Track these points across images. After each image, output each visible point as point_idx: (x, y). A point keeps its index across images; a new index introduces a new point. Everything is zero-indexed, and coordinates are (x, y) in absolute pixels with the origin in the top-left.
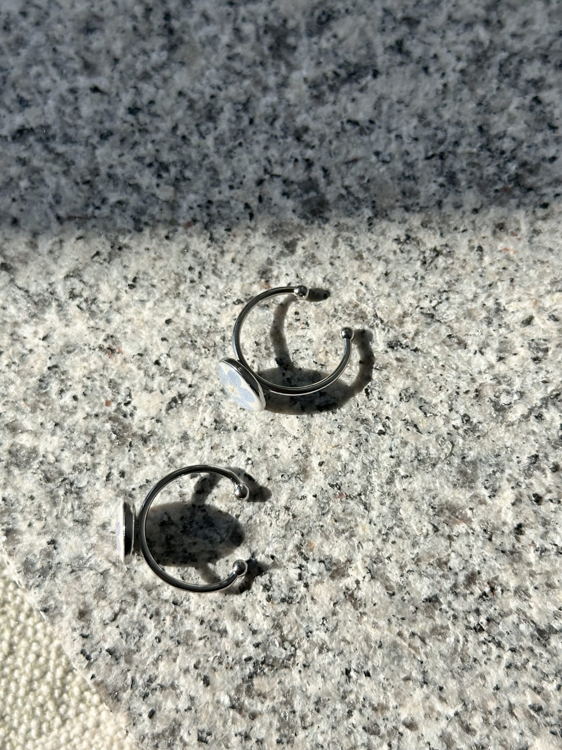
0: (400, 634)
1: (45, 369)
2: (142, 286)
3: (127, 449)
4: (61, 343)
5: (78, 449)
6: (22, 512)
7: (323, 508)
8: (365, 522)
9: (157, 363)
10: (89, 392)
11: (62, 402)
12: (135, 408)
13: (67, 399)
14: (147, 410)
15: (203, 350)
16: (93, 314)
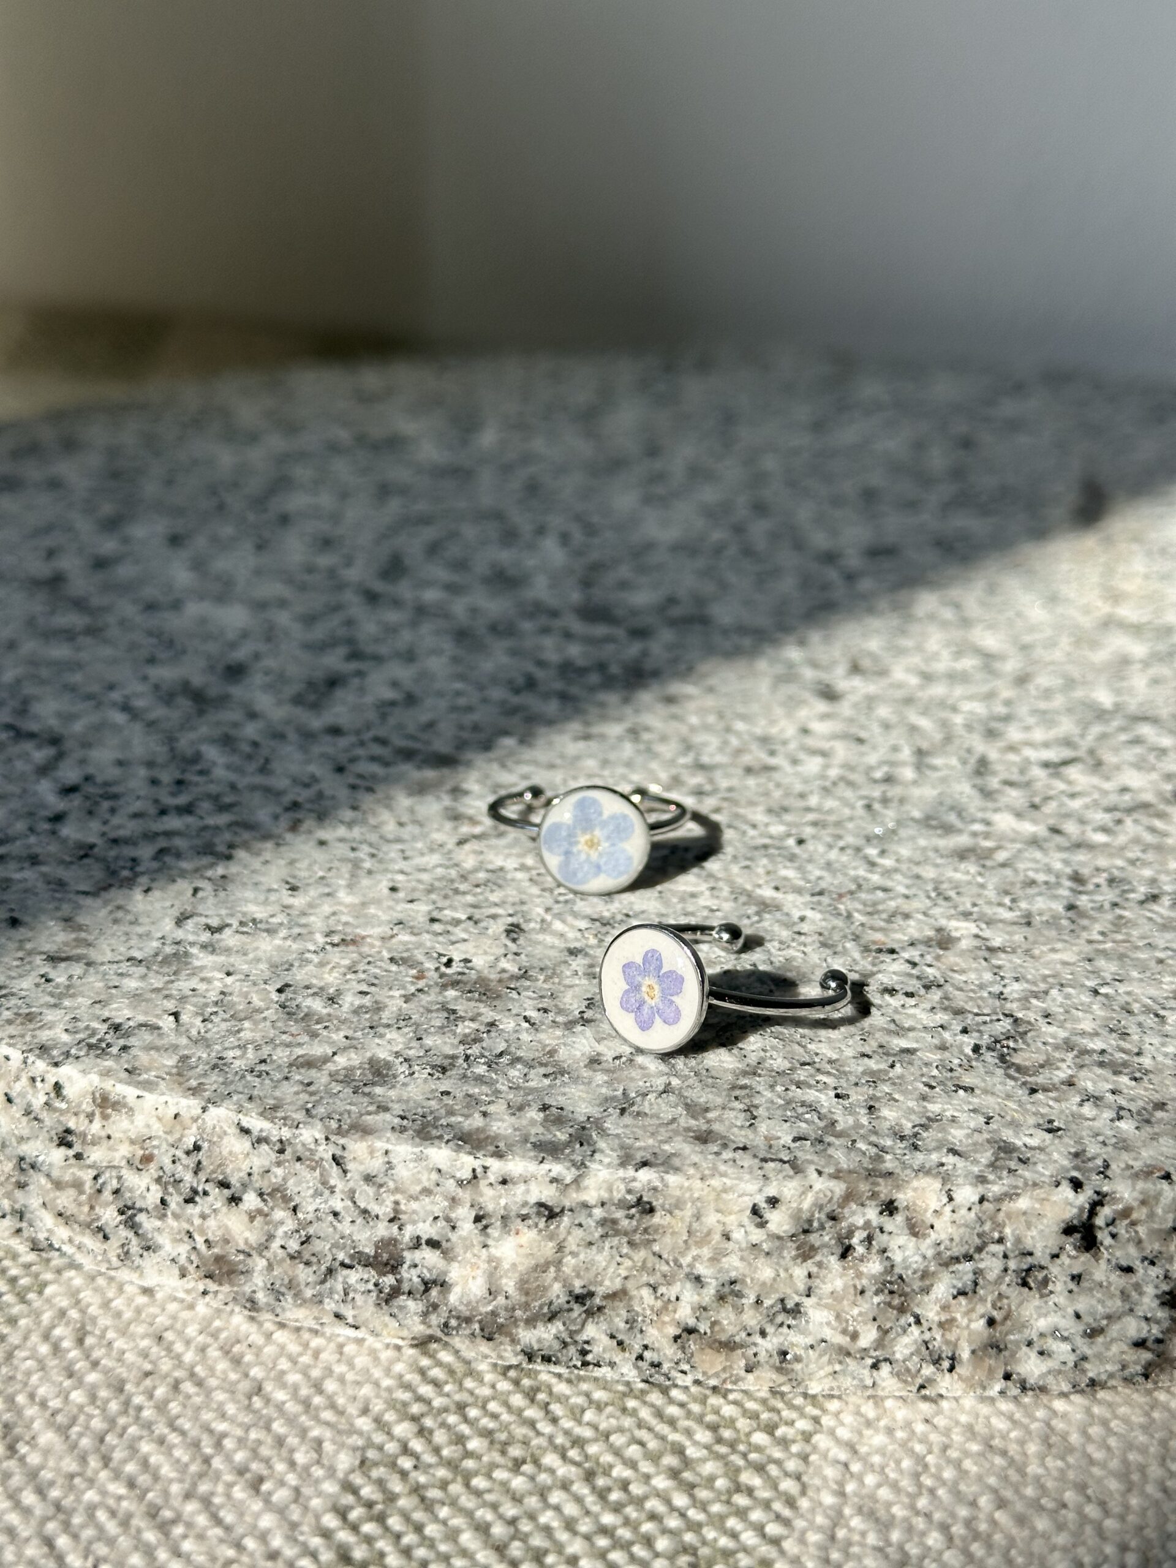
0: (1090, 942)
1: (275, 996)
2: (308, 885)
3: (514, 995)
4: (263, 966)
5: (442, 1027)
6: (451, 1113)
7: (840, 914)
8: (900, 901)
9: (433, 920)
10: (376, 981)
11: (346, 1007)
12: (467, 961)
13: (349, 1001)
14: (486, 953)
15: (478, 890)
16: (271, 931)
